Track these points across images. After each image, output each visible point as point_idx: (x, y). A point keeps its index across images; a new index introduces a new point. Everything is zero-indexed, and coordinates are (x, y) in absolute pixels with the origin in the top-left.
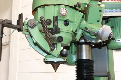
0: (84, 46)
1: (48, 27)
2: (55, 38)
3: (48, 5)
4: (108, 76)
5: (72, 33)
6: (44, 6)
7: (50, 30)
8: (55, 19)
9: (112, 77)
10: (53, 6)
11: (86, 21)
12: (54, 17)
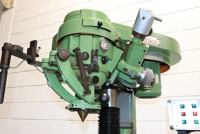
0: (109, 90)
1: (85, 62)
2: (89, 77)
3: (84, 34)
4: (132, 128)
5: (108, 73)
6: (80, 34)
7: (87, 67)
8: (94, 53)
9: (134, 129)
10: (91, 36)
11: (125, 60)
12: (93, 50)
